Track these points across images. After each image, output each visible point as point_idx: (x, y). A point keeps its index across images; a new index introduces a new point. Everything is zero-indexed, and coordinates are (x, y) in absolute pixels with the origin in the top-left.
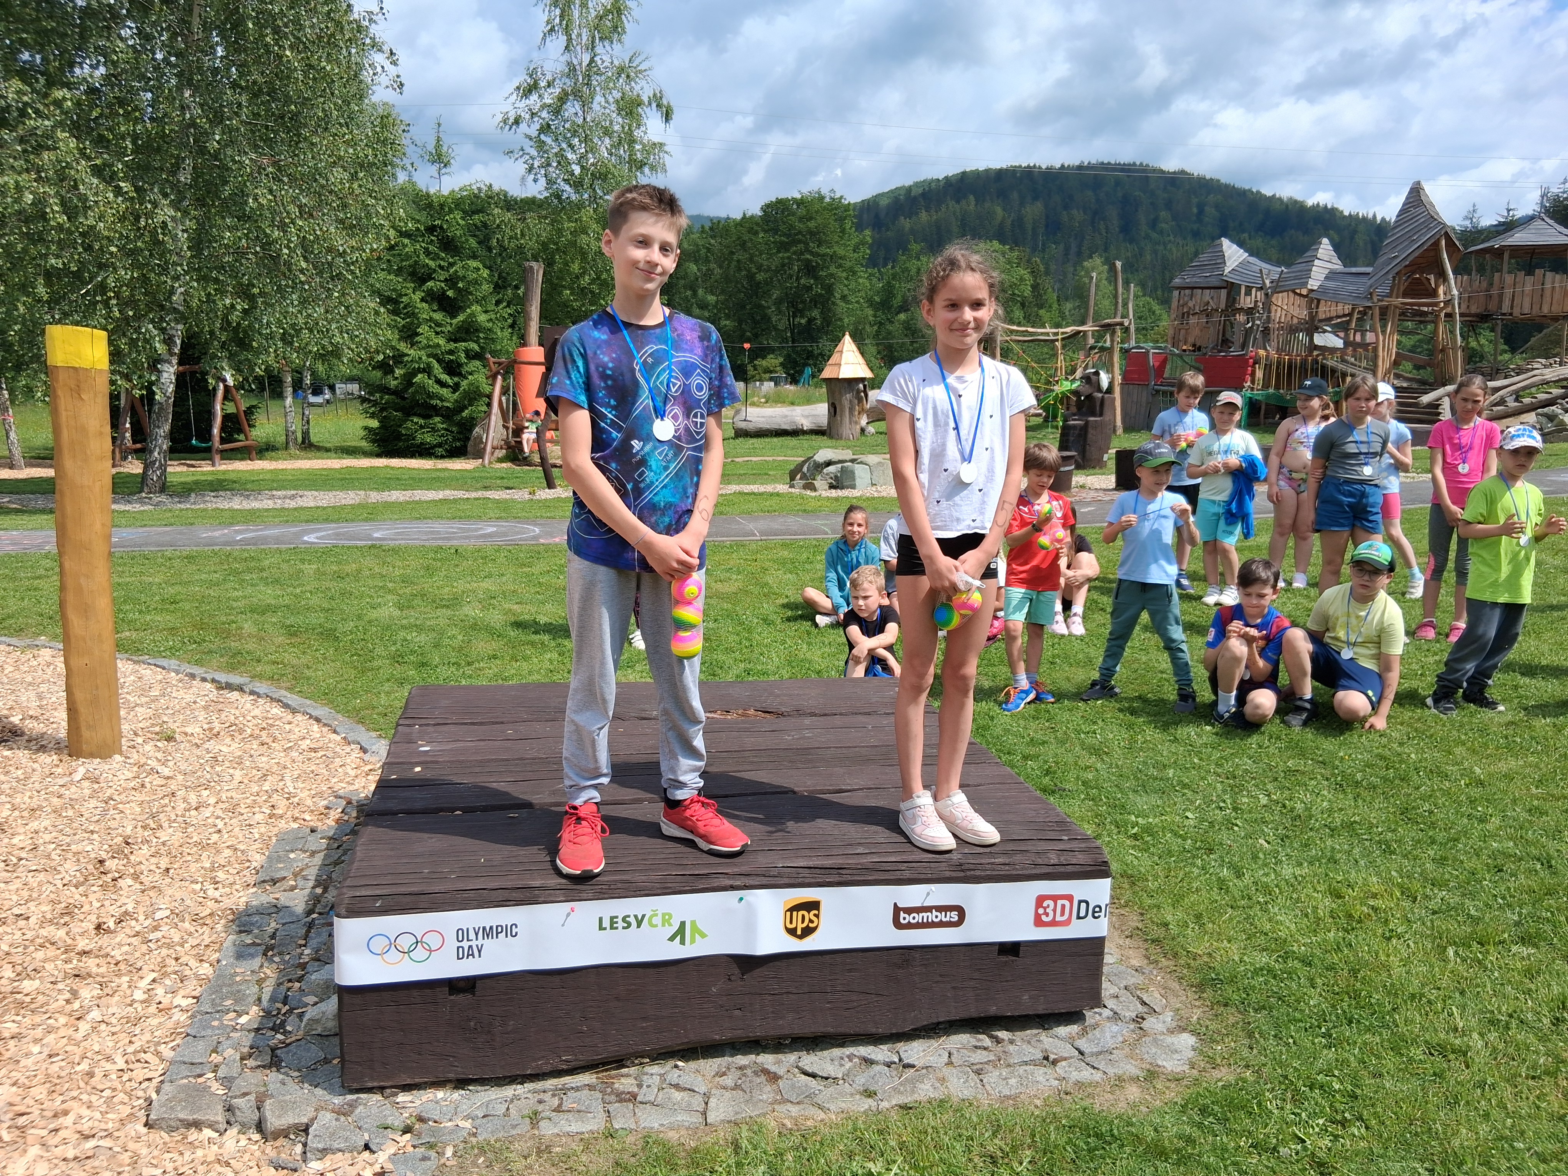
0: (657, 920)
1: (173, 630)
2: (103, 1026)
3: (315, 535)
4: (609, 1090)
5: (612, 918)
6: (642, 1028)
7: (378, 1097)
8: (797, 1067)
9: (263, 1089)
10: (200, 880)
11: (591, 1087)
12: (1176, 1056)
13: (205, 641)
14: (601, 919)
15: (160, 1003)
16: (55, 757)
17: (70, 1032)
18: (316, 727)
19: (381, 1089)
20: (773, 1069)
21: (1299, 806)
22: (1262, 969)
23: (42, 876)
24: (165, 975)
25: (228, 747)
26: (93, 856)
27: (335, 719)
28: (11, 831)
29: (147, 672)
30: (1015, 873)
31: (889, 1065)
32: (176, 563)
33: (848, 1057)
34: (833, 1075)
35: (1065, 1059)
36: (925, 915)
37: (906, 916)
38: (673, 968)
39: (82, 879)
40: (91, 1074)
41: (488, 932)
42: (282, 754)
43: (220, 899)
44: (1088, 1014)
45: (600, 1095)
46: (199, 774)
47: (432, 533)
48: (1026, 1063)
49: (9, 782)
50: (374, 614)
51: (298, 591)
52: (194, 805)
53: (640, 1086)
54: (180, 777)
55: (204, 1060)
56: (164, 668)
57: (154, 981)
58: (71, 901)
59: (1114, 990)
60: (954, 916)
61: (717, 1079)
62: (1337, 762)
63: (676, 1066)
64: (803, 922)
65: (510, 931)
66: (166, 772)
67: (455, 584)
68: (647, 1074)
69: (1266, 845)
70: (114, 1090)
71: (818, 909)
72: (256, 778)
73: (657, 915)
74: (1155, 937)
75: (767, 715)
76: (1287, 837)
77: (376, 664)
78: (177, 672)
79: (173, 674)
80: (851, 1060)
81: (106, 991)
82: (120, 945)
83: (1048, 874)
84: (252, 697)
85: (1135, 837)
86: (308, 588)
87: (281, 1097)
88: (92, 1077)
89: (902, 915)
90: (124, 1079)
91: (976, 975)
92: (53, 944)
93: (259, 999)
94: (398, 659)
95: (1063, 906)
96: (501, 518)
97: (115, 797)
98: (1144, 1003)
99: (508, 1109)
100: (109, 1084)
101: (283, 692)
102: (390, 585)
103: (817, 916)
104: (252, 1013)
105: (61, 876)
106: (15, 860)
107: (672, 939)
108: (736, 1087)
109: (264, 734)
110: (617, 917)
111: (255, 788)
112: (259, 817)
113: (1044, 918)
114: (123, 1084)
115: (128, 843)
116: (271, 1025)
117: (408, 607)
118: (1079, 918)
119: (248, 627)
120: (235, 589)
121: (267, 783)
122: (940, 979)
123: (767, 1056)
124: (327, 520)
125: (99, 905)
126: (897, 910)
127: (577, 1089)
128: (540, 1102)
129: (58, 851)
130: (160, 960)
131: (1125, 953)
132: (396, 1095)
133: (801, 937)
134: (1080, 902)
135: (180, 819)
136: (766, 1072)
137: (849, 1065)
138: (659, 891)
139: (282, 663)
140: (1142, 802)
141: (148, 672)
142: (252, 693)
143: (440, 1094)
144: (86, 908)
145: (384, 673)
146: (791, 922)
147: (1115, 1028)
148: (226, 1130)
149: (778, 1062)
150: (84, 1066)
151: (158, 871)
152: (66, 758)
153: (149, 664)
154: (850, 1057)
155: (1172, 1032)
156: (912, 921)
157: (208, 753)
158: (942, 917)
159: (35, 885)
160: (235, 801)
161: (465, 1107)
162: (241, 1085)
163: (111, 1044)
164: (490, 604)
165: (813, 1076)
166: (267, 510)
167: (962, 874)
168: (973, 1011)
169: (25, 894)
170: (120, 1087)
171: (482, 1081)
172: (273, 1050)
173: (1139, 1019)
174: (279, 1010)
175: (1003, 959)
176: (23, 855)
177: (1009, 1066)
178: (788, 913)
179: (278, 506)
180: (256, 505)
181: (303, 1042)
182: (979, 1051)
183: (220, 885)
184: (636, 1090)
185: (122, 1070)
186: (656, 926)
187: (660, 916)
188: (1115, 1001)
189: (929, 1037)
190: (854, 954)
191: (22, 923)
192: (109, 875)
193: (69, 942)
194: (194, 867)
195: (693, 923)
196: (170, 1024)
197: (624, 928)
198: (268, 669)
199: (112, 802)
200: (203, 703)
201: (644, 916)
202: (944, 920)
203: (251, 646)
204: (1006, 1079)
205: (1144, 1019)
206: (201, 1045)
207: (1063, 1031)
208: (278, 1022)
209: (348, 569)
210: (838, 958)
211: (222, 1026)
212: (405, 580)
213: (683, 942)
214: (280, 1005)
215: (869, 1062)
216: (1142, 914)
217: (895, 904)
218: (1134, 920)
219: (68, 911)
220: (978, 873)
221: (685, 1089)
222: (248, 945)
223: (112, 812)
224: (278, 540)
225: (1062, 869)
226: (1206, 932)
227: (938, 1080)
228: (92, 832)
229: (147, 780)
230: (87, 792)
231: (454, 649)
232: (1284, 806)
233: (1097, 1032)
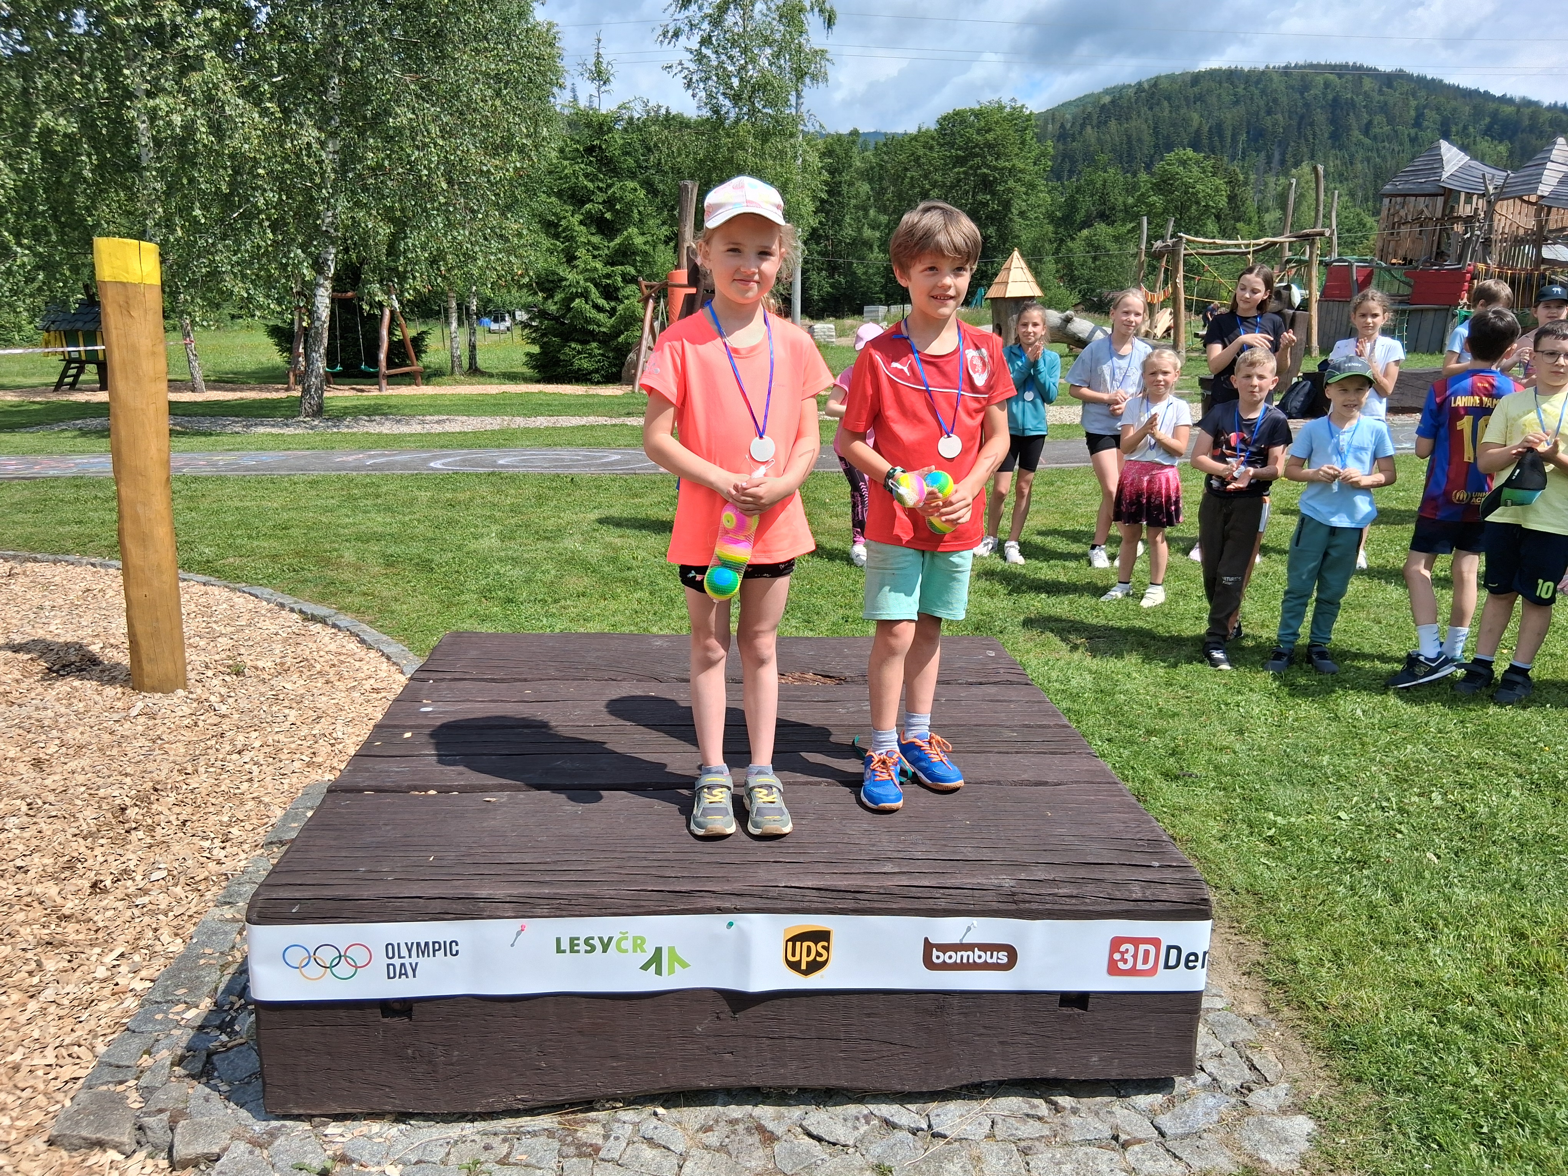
0: (627, 944)
1: (274, 557)
2: (52, 1009)
3: (443, 461)
4: (570, 1139)
5: (572, 940)
6: (613, 1068)
7: (306, 1126)
8: (801, 1126)
9: (182, 1106)
10: (212, 835)
11: (550, 1134)
12: (1285, 1148)
13: (303, 569)
14: (558, 940)
15: (117, 984)
16: (119, 690)
17: (16, 1012)
18: (385, 666)
19: (309, 1118)
20: (770, 1126)
21: (1482, 810)
22: (1410, 1033)
23: (58, 825)
24: (136, 949)
25: (293, 684)
26: (118, 802)
27: (405, 658)
28: (48, 770)
29: (239, 600)
30: (1083, 908)
31: (914, 1132)
32: (300, 488)
33: (866, 1117)
34: (842, 1140)
35: (1140, 1141)
36: (965, 954)
37: (941, 954)
38: (648, 1002)
39: (94, 829)
40: (16, 1068)
41: (424, 949)
42: (343, 694)
43: (224, 860)
44: (1178, 1080)
45: (556, 1144)
46: (256, 712)
47: (556, 460)
48: (1089, 1143)
49: (68, 715)
50: (473, 545)
51: (407, 519)
52: (239, 747)
53: (606, 1137)
54: (236, 716)
55: (132, 1063)
56: (257, 597)
57: (122, 955)
58: (75, 854)
59: (1217, 1047)
60: (1003, 957)
61: (700, 1135)
62: (1535, 756)
63: (655, 1114)
64: (808, 955)
65: (450, 948)
66: (223, 709)
67: (562, 515)
68: (619, 1121)
69: (1435, 859)
70: (34, 1089)
71: (828, 941)
72: (310, 720)
73: (626, 938)
74: (1280, 977)
75: (828, 681)
76: (1463, 850)
77: (463, 598)
78: (269, 601)
79: (265, 603)
80: (868, 1123)
81: (74, 964)
82: (106, 909)
83: (1127, 911)
84: (333, 630)
85: (1270, 840)
86: (417, 516)
87: (198, 1120)
88: (18, 1071)
89: (935, 953)
90: (51, 1076)
91: (1031, 1029)
92: (41, 903)
93: (216, 988)
94: (485, 594)
95: (1147, 952)
96: (629, 445)
97: (163, 737)
98: (1253, 1067)
99: (448, 1154)
100: (31, 1082)
101: (364, 627)
102: (498, 514)
103: (827, 949)
104: (202, 1006)
105: (77, 824)
106: (40, 802)
107: (645, 967)
108: (722, 1148)
109: (332, 671)
110: (578, 939)
111: (305, 731)
112: (297, 765)
113: (1121, 965)
114: (47, 1082)
115: (156, 790)
116: (218, 1022)
117: (510, 539)
118: (1167, 966)
119: (349, 556)
120: (347, 516)
121: (318, 726)
122: (983, 1031)
123: (766, 1108)
124: (461, 446)
125: (103, 859)
126: (928, 947)
127: (534, 1134)
128: (487, 1148)
129: (86, 795)
130: (138, 929)
131: (1239, 995)
132: (325, 1124)
133: (806, 973)
134: (1169, 948)
135: (219, 764)
136: (761, 1129)
137: (864, 1128)
138: (630, 911)
139: (372, 594)
140: (1284, 795)
141: (242, 600)
142: (334, 626)
143: (375, 1127)
144: (90, 862)
145: (468, 609)
146: (794, 955)
147: (1211, 1102)
148: (134, 1152)
149: (779, 1118)
150: (17, 1057)
151: (175, 823)
152: (128, 690)
153: (244, 592)
154: (867, 1119)
155: (1284, 1113)
156: (948, 961)
157: (272, 690)
158: (986, 957)
159: (49, 833)
160: (280, 745)
161: (400, 1147)
162: (161, 1098)
163: (52, 1030)
164: (591, 537)
165: (819, 1139)
166: (411, 435)
167: (1014, 907)
168: (1026, 1072)
169: (35, 842)
170: (41, 1087)
171: (426, 1117)
172: (210, 1055)
173: (1245, 1089)
174: (232, 1004)
175: (1066, 1011)
176: (51, 798)
177: (1066, 1144)
178: (790, 944)
179: (425, 431)
180: (404, 429)
181: (246, 1046)
182: (1031, 1121)
183: (228, 844)
184: (600, 1142)
185: (50, 1065)
186: (626, 951)
187: (630, 939)
188: (1215, 1062)
189: (971, 1098)
190: (875, 996)
191: (20, 877)
192: (127, 826)
193: (59, 900)
194: (213, 819)
195: (672, 950)
196: (117, 1012)
197: (586, 952)
198: (358, 600)
199: (159, 742)
200: (285, 635)
201: (610, 939)
202: (989, 961)
203: (347, 575)
204: (1059, 1164)
205: (1250, 1090)
206: (136, 1043)
207: (1143, 1100)
208: (227, 1019)
209: (461, 496)
210: (854, 999)
211: (166, 1021)
212: (514, 510)
213: (659, 972)
214: (233, 998)
215: (890, 1125)
216: (1266, 945)
217: (926, 939)
218: (1255, 952)
219: (70, 867)
220: (1034, 906)
221: (659, 1146)
222: (227, 920)
223: (157, 752)
224: (405, 466)
225: (1146, 906)
226: (1343, 977)
227: (972, 1158)
228: (126, 775)
229: (202, 718)
230: (140, 729)
231: (544, 584)
232: (1463, 809)
233: (1186, 1105)
